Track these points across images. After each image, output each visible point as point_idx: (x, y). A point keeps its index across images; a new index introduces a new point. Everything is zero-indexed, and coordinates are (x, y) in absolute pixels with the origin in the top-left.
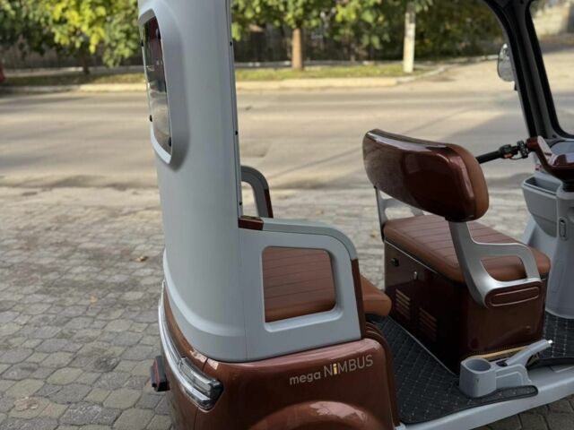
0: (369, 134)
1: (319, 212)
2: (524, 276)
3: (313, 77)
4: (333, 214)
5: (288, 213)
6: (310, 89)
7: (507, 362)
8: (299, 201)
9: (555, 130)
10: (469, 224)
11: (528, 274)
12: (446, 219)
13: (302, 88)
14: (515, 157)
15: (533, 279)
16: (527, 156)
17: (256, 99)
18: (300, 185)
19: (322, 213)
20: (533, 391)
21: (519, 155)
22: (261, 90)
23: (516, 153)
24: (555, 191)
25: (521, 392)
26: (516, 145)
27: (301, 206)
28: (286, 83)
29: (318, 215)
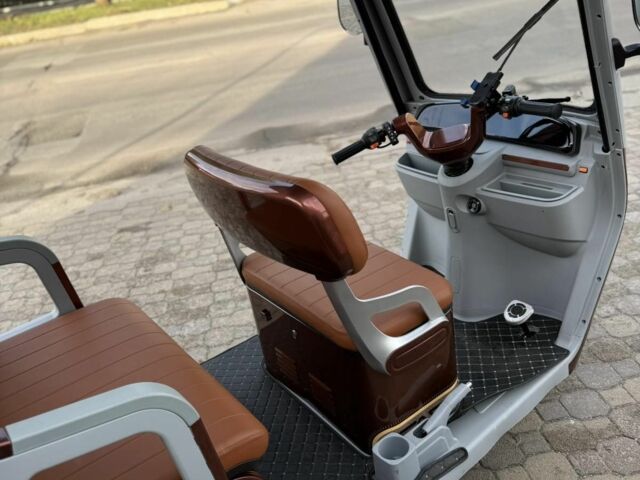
0: (189, 154)
1: (165, 208)
2: (425, 320)
3: (126, 12)
4: (184, 207)
5: (125, 218)
6: (124, 28)
7: (427, 429)
8: (136, 195)
9: (421, 90)
10: (348, 280)
11: (429, 315)
12: (318, 278)
13: (112, 29)
14: (383, 144)
15: (438, 320)
16: (397, 142)
17: (56, 52)
18: (135, 171)
19: (171, 207)
20: (462, 453)
21: (388, 141)
22: (62, 37)
23: (384, 140)
24: (436, 173)
25: (450, 461)
26: (381, 128)
27: (140, 203)
28: (92, 24)
29: (164, 212)
